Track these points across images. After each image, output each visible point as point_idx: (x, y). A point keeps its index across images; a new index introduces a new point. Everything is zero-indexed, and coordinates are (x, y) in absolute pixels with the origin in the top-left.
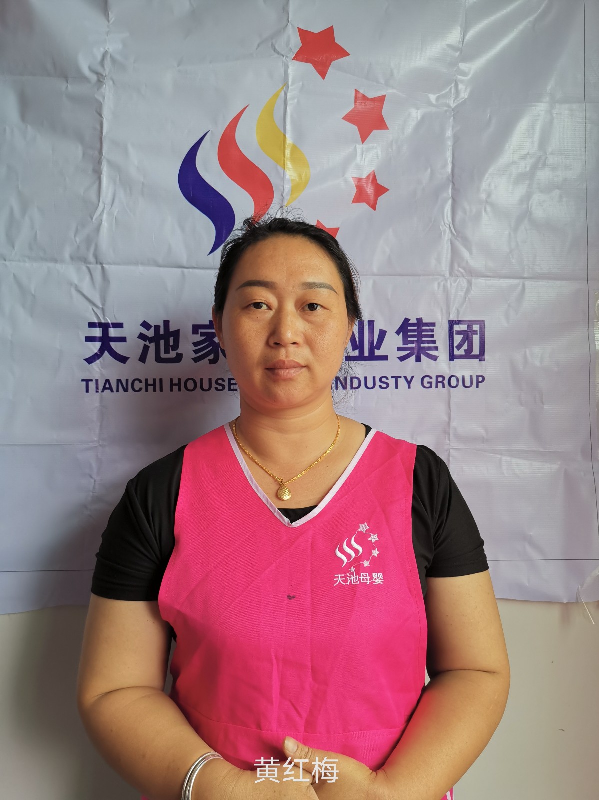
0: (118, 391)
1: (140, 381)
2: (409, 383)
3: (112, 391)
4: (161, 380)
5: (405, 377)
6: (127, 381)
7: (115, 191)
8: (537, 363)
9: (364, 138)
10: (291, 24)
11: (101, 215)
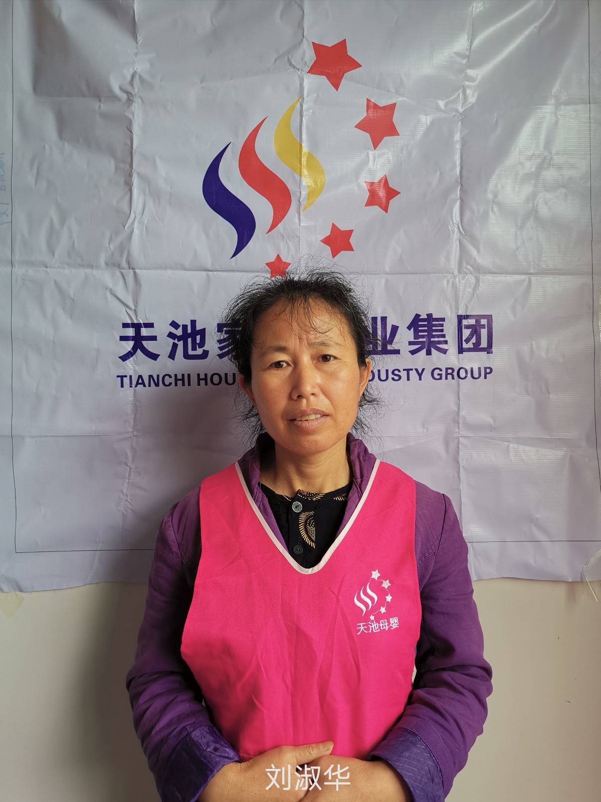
0: (150, 386)
1: (170, 376)
2: (420, 375)
3: (145, 386)
4: (189, 375)
5: (416, 370)
6: (158, 376)
7: (145, 201)
8: (543, 354)
9: (376, 144)
10: (306, 39)
11: (133, 223)
